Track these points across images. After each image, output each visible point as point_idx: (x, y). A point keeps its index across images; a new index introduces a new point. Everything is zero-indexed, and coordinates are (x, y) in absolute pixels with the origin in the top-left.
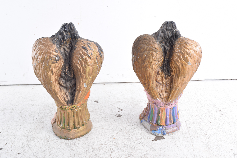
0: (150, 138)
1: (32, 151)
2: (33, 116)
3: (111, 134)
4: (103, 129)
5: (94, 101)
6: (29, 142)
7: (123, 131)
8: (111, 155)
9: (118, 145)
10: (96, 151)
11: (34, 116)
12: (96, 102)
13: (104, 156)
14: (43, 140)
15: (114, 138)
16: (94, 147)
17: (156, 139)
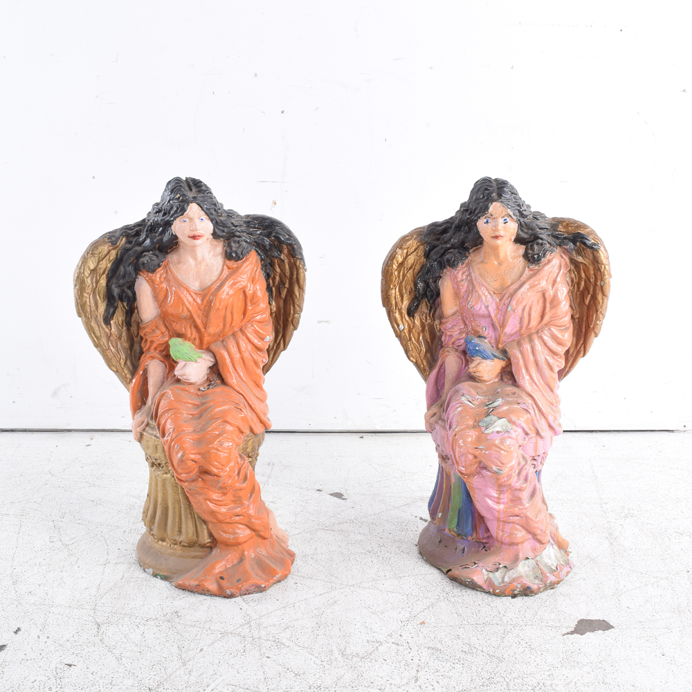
0: (558, 625)
1: (119, 659)
2: (102, 539)
3: (410, 609)
4: (378, 589)
5: (331, 495)
6: (103, 628)
7: (453, 600)
8: (417, 680)
9: (439, 646)
10: (360, 664)
11: (108, 542)
12: (336, 499)
13: (391, 681)
14: (153, 623)
15: (423, 623)
16: (348, 652)
17: (580, 628)
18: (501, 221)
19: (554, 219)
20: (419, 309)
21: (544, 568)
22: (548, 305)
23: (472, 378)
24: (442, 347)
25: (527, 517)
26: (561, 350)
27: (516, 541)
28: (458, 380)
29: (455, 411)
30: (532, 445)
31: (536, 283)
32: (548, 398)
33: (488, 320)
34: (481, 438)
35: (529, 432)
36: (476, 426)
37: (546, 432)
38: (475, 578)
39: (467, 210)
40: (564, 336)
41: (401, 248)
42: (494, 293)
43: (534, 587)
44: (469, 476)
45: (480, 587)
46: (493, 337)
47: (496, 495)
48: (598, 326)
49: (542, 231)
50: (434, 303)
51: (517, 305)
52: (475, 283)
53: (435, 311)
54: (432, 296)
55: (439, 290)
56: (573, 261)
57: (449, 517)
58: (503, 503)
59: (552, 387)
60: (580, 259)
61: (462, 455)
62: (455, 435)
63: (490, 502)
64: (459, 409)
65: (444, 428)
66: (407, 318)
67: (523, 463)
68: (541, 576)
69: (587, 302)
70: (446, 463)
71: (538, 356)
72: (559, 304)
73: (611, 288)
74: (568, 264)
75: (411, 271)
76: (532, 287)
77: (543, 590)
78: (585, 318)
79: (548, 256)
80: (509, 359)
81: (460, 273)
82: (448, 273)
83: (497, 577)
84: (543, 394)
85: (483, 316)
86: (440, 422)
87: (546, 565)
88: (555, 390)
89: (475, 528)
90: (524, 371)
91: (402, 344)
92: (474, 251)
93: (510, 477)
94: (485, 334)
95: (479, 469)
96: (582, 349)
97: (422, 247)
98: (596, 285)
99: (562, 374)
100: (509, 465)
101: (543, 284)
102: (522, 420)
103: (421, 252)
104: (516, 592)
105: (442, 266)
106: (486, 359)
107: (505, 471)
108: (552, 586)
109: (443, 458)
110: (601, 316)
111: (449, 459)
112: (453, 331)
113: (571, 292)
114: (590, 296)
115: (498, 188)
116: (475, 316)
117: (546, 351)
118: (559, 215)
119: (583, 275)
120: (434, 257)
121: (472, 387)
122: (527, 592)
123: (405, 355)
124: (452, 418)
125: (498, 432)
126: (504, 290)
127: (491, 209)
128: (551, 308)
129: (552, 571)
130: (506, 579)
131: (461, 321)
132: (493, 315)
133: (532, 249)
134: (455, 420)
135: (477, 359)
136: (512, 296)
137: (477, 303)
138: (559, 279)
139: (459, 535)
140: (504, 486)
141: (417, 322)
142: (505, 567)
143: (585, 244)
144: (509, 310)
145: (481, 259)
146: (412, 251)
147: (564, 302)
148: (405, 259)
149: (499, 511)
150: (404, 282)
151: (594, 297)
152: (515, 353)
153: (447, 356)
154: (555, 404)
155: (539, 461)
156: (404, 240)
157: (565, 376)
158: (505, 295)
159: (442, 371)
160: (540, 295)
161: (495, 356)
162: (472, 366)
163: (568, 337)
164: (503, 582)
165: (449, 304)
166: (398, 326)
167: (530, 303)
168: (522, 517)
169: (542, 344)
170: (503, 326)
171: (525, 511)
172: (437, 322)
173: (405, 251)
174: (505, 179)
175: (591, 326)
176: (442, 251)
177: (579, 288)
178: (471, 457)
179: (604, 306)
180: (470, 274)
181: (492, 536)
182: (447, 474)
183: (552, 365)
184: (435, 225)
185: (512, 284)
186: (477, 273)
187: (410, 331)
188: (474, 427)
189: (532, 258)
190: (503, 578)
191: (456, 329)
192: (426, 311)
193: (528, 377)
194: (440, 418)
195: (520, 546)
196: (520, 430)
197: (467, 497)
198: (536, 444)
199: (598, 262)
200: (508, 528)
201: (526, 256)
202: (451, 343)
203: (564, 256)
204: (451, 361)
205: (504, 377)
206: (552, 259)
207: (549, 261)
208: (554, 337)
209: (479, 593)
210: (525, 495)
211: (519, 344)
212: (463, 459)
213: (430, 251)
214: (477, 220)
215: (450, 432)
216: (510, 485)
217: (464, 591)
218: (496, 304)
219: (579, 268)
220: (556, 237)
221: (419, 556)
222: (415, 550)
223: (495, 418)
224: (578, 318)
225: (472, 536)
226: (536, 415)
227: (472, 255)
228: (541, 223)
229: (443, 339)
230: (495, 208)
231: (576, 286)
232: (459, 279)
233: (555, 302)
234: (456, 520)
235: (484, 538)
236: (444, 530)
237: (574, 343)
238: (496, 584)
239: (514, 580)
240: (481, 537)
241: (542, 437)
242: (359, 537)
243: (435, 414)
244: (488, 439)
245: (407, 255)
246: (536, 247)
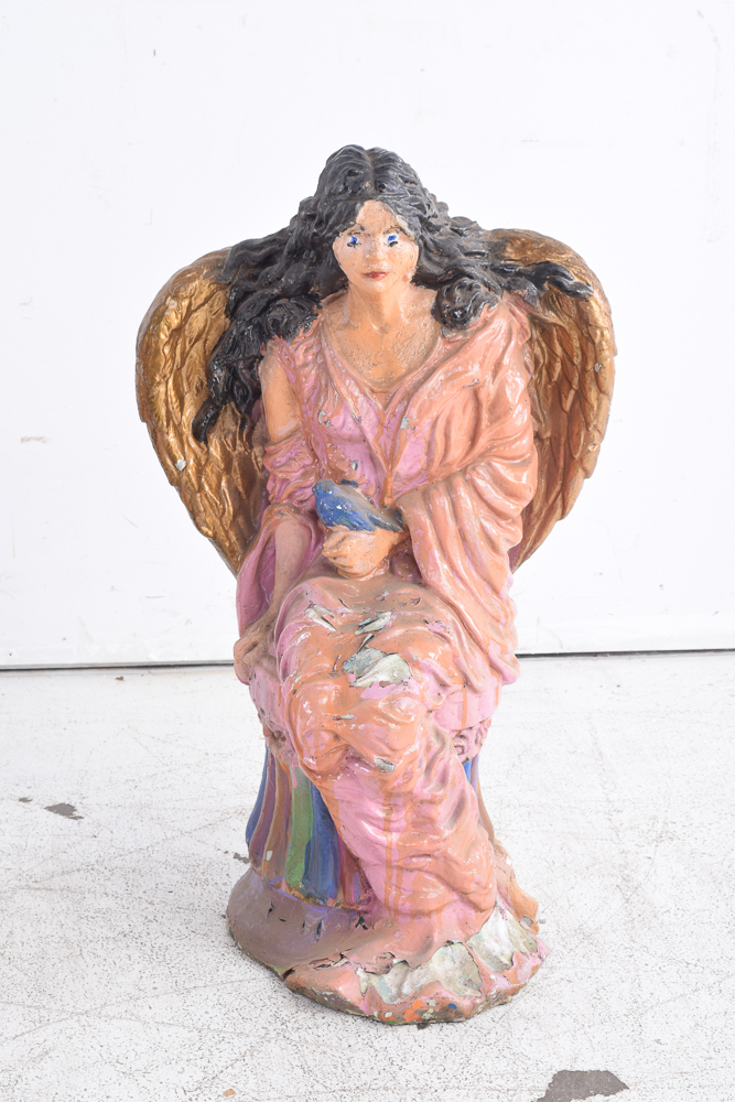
0: (514, 1085)
3: (204, 1062)
4: (138, 1019)
5: (50, 809)
7: (295, 1036)
12: (60, 818)
15: (231, 1094)
17: (557, 1090)
18: (383, 240)
19: (496, 232)
20: (219, 424)
21: (484, 963)
22: (485, 415)
23: (330, 569)
24: (268, 503)
25: (447, 858)
26: (514, 508)
27: (426, 908)
28: (301, 573)
29: (295, 640)
30: (455, 708)
31: (460, 369)
32: (489, 608)
33: (361, 447)
34: (347, 698)
35: (448, 681)
36: (337, 672)
37: (484, 679)
38: (340, 989)
39: (312, 217)
40: (520, 479)
41: (176, 297)
42: (373, 392)
43: (464, 1004)
44: (325, 775)
45: (352, 1007)
46: (373, 482)
47: (381, 814)
48: (591, 456)
49: (471, 260)
50: (248, 411)
51: (420, 415)
52: (332, 370)
53: (252, 428)
54: (244, 398)
55: (259, 384)
56: (535, 321)
57: (288, 859)
58: (398, 830)
59: (496, 582)
60: (551, 317)
61: (309, 733)
62: (295, 692)
63: (369, 829)
64: (303, 636)
65: (273, 674)
66: (193, 445)
67: (436, 745)
68: (477, 980)
69: (567, 405)
70: (279, 747)
71: (466, 522)
72: (507, 411)
73: (617, 377)
74: (527, 327)
75: (199, 345)
76: (450, 378)
77: (484, 1009)
78: (563, 439)
79: (484, 313)
80: (406, 529)
81: (300, 348)
82: (276, 349)
83: (387, 985)
84: (477, 600)
85: (351, 440)
86: (265, 663)
87: (489, 956)
88: (504, 591)
89: (340, 882)
90: (437, 554)
91: (183, 498)
92: (329, 303)
93: (409, 776)
94: (356, 477)
95: (344, 761)
96: (559, 502)
97: (220, 294)
98: (584, 370)
99: (518, 555)
100: (407, 753)
101: (475, 371)
102: (432, 659)
103: (219, 304)
104: (427, 1016)
105: (264, 335)
106: (357, 529)
107: (400, 764)
108: (502, 999)
109: (274, 737)
110: (596, 434)
111: (284, 739)
112: (289, 471)
113: (534, 387)
114: (572, 392)
115: (376, 171)
116: (335, 439)
117: (483, 511)
118: (507, 225)
119: (559, 350)
120: (247, 316)
121: (330, 588)
122: (449, 1014)
123: (190, 522)
124: (289, 655)
125: (383, 684)
126: (392, 385)
127: (361, 216)
128: (492, 422)
129: (502, 968)
130: (406, 989)
131: (305, 450)
132: (370, 437)
133: (451, 298)
134: (293, 660)
135: (341, 531)
136: (409, 396)
137: (336, 413)
138: (506, 361)
139: (308, 896)
140: (398, 795)
141: (215, 451)
142: (405, 962)
143: (560, 285)
144: (402, 426)
145: (346, 320)
146: (199, 301)
147: (519, 407)
148: (185, 319)
149: (388, 848)
150: (184, 369)
151: (581, 396)
152: (417, 515)
153: (278, 522)
154: (503, 620)
155: (472, 739)
156: (182, 278)
157: (525, 557)
158: (396, 395)
159: (270, 553)
160: (467, 394)
161: (377, 523)
162: (329, 543)
163: (527, 480)
164: (399, 994)
165: (279, 414)
166: (174, 461)
167: (447, 412)
168: (436, 858)
169: (475, 495)
170: (392, 459)
171: (442, 844)
172: (257, 450)
173: (185, 303)
174: (390, 149)
175: (577, 456)
176: (263, 303)
177: (550, 375)
178: (327, 737)
179: (602, 413)
180: (321, 352)
181: (376, 898)
182: (281, 770)
183: (495, 540)
184: (246, 247)
185: (410, 371)
186: (336, 349)
187: (200, 471)
188: (333, 673)
189: (450, 318)
190: (400, 986)
191: (296, 465)
192: (233, 428)
193: (446, 567)
194: (266, 654)
195: (434, 917)
196: (428, 678)
197: (323, 817)
198: (464, 706)
199: (587, 323)
200: (408, 880)
201: (437, 312)
202: (285, 495)
203: (518, 312)
204: (287, 534)
205: (396, 566)
206: (493, 317)
207: (486, 323)
208: (499, 482)
209: (350, 1019)
210: (442, 812)
211: (426, 496)
212: (310, 741)
213: (238, 302)
214: (332, 239)
215: (283, 685)
216: (410, 792)
217: (319, 1016)
218: (377, 414)
219: (551, 334)
220: (501, 271)
221: (228, 939)
222: (221, 927)
223: (376, 654)
224: (550, 438)
225: (335, 897)
226: (462, 645)
227: (325, 310)
228: (469, 242)
229: (270, 486)
230: (370, 213)
231: (544, 372)
232: (299, 363)
233: (499, 408)
234: (303, 866)
235: (360, 903)
236: (279, 887)
237: (543, 490)
238: (385, 999)
239: (422, 991)
240: (353, 900)
241: (475, 691)
242: (104, 903)
243: (255, 645)
244: (361, 700)
245: (190, 312)
246: (457, 293)
